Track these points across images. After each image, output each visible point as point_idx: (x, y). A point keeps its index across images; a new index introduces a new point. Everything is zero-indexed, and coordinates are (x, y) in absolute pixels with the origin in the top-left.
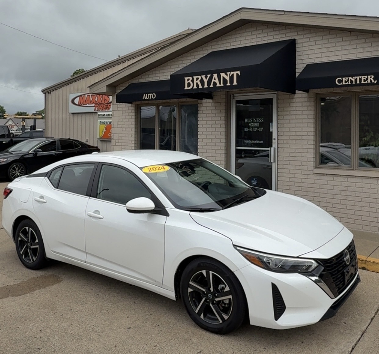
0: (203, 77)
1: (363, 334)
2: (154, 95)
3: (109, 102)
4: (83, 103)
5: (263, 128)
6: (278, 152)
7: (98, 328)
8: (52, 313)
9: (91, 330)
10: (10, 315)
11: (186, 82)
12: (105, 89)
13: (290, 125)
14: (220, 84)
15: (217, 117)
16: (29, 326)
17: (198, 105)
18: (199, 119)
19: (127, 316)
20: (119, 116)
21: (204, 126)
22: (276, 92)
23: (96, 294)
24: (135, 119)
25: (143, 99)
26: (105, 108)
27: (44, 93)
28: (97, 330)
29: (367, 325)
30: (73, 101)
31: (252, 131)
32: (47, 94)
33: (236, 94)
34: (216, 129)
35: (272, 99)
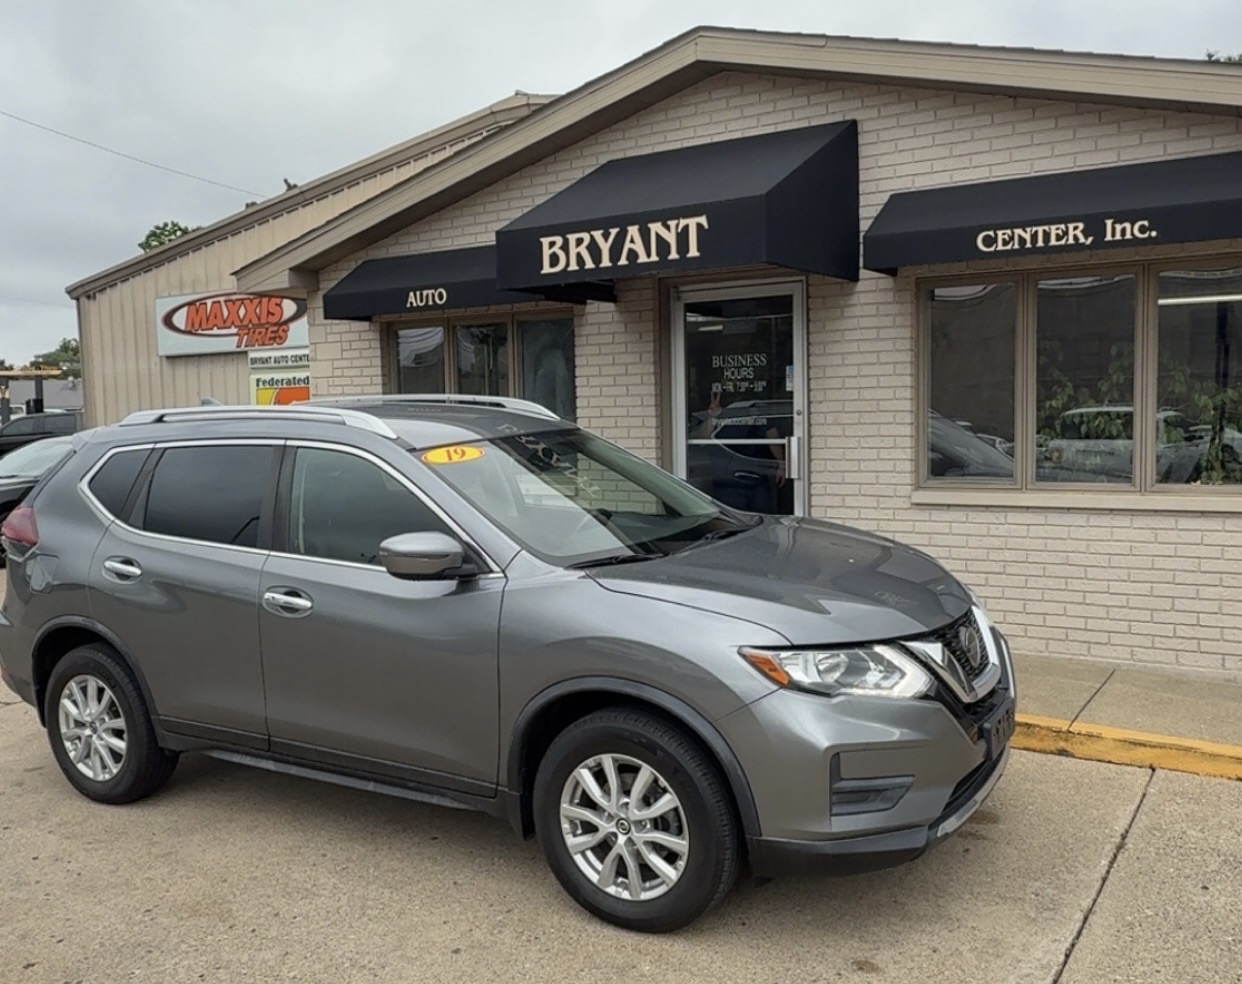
0: (598, 235)
1: (1086, 919)
2: (441, 296)
3: (281, 317)
4: (200, 325)
5: (764, 383)
6: (810, 449)
7: (368, 958)
8: (222, 929)
9: (347, 965)
10: (98, 941)
11: (547, 253)
12: (287, 279)
13: (843, 371)
14: (649, 255)
15: (630, 353)
16: (163, 968)
17: (572, 320)
18: (578, 361)
19: (444, 919)
20: (333, 360)
21: (594, 381)
22: (803, 278)
23: (338, 869)
24: (383, 366)
25: (408, 305)
26: (270, 339)
27: (73, 298)
28: (366, 962)
29: (1093, 896)
30: (168, 321)
31: (733, 391)
32: (83, 300)
33: (684, 284)
34: (627, 389)
35: (791, 297)
